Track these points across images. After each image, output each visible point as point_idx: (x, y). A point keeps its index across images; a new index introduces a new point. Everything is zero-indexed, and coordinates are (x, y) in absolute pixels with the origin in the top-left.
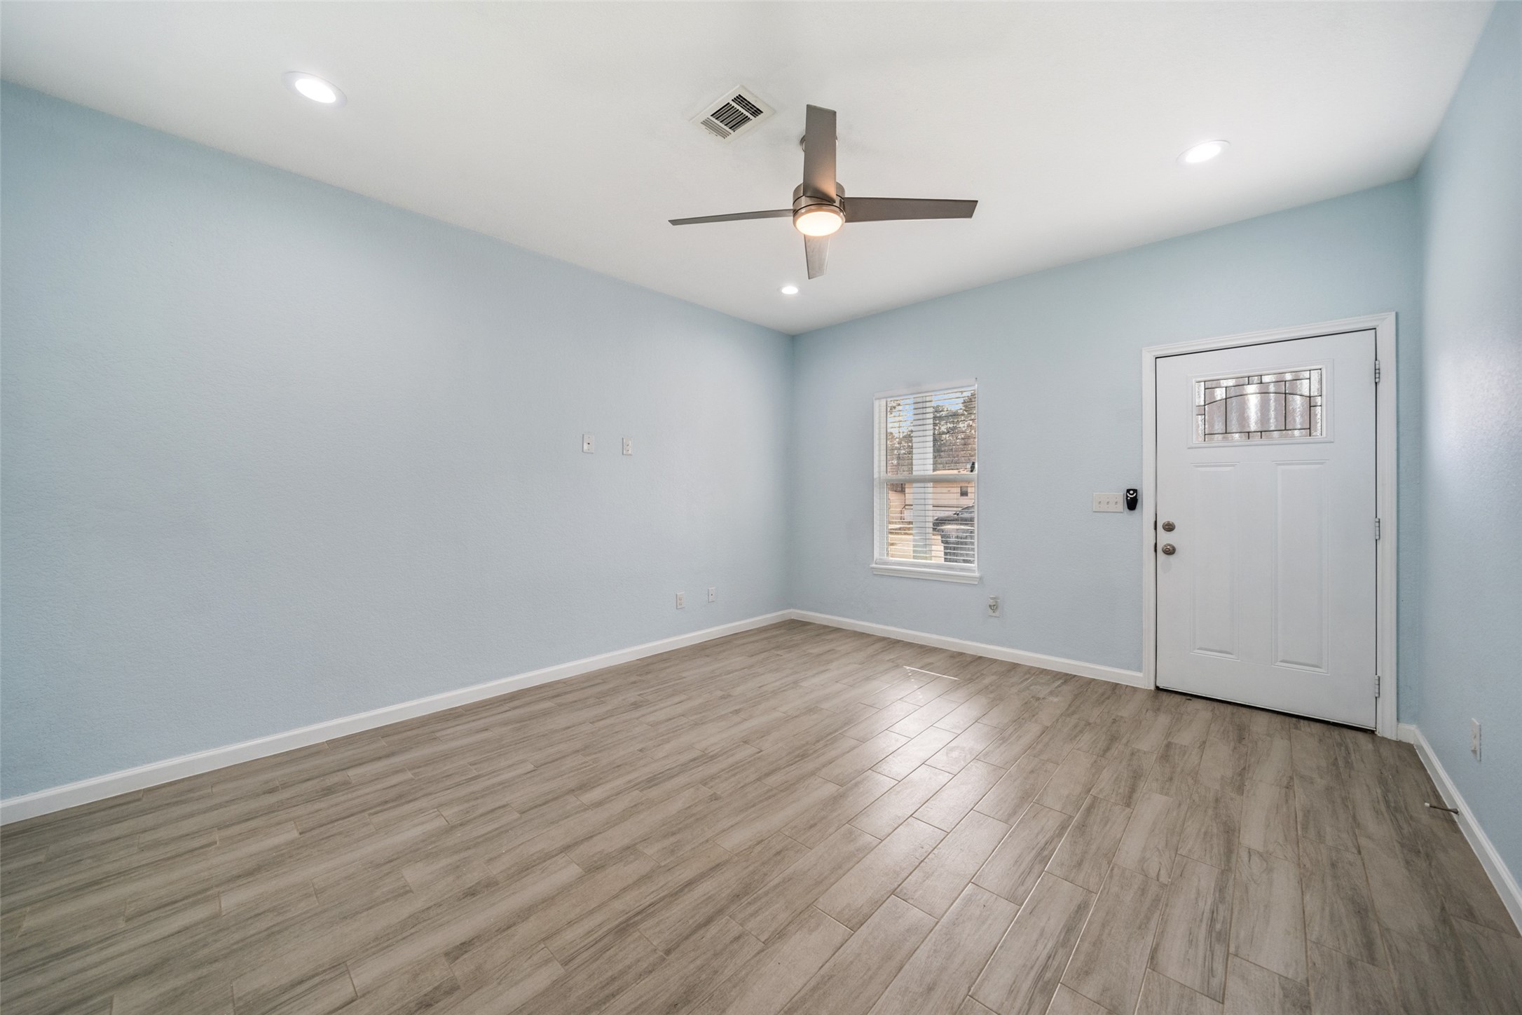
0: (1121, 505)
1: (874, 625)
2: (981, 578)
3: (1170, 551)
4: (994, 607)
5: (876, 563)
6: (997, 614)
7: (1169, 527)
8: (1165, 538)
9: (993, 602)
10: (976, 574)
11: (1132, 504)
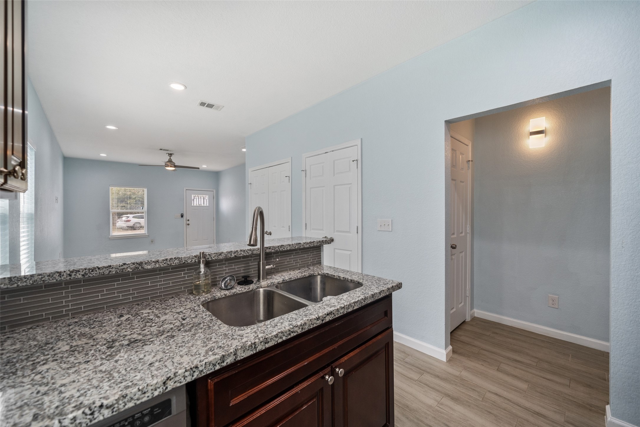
0: (180, 217)
2: (148, 236)
3: (188, 225)
5: (111, 236)
6: (153, 243)
7: (188, 220)
8: (188, 222)
9: (152, 240)
10: (147, 234)
11: (182, 216)
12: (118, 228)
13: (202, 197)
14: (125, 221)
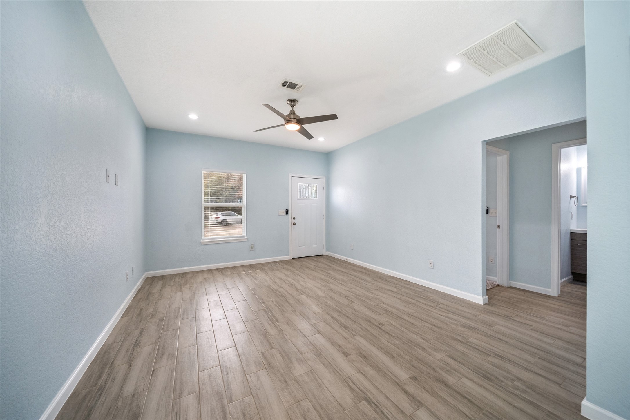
0: (285, 213)
1: (202, 266)
2: (247, 239)
3: (294, 224)
4: (252, 247)
5: (203, 240)
6: (253, 249)
7: (294, 218)
8: (294, 221)
9: (252, 246)
10: (246, 238)
11: (287, 213)
12: (211, 224)
13: (310, 187)
14: (215, 218)
